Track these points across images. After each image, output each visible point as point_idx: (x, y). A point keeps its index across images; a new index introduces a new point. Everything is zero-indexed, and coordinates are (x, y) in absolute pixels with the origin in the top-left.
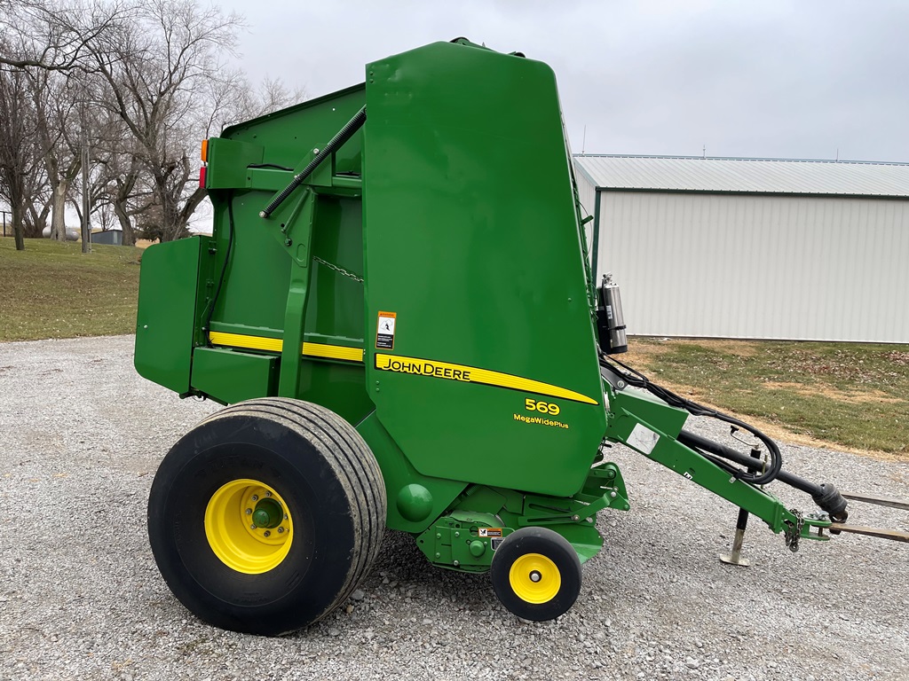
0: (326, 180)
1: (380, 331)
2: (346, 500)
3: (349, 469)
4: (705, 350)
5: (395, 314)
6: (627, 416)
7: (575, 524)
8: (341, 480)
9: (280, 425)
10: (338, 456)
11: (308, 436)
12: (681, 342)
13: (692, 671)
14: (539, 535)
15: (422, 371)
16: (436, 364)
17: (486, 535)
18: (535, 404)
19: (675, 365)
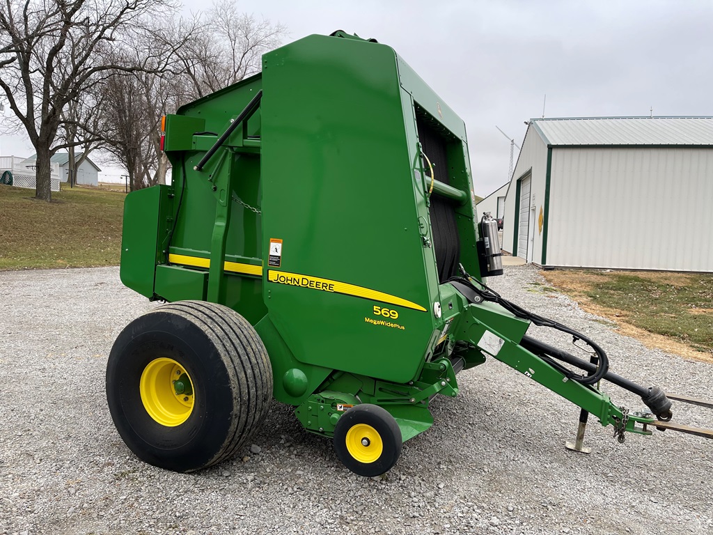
0: (239, 142)
1: (272, 252)
2: (227, 376)
3: (233, 353)
4: (643, 280)
5: (282, 240)
6: (477, 324)
7: (412, 405)
8: (224, 361)
9: (186, 319)
10: (225, 343)
11: (204, 328)
12: (622, 273)
13: (492, 528)
14: (367, 410)
15: (300, 284)
16: (310, 278)
17: (342, 409)
18: (381, 310)
19: (612, 292)
